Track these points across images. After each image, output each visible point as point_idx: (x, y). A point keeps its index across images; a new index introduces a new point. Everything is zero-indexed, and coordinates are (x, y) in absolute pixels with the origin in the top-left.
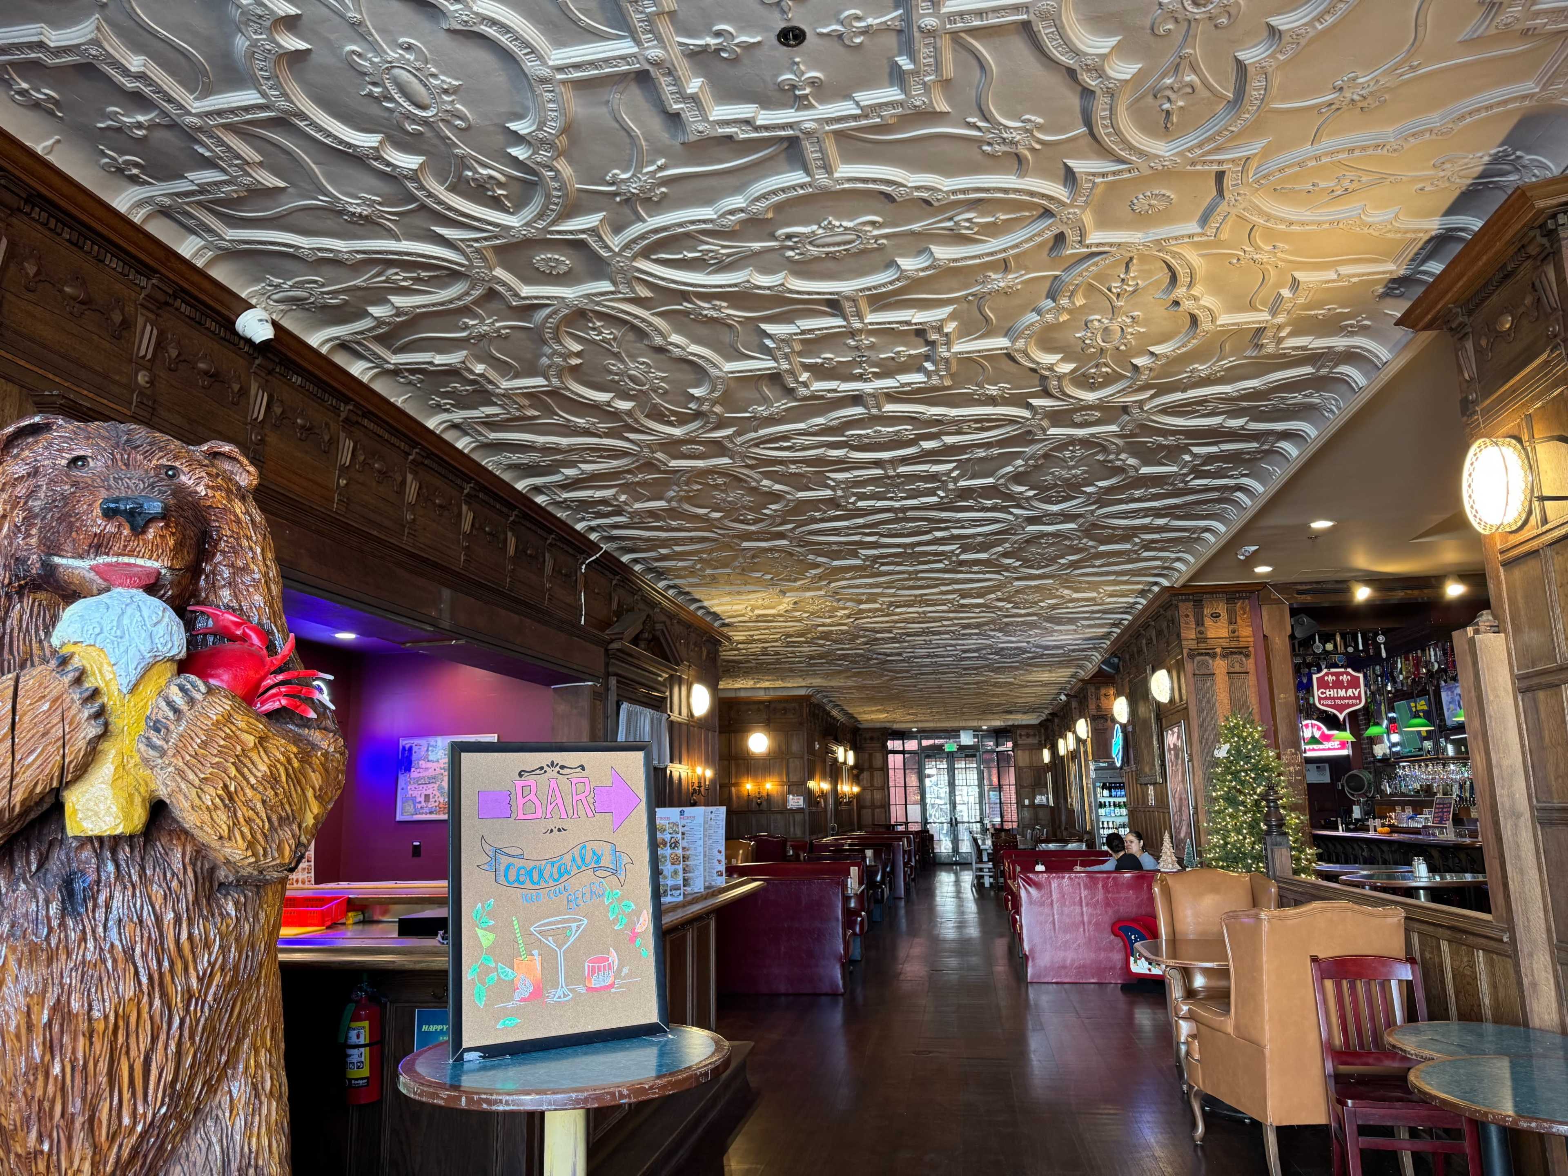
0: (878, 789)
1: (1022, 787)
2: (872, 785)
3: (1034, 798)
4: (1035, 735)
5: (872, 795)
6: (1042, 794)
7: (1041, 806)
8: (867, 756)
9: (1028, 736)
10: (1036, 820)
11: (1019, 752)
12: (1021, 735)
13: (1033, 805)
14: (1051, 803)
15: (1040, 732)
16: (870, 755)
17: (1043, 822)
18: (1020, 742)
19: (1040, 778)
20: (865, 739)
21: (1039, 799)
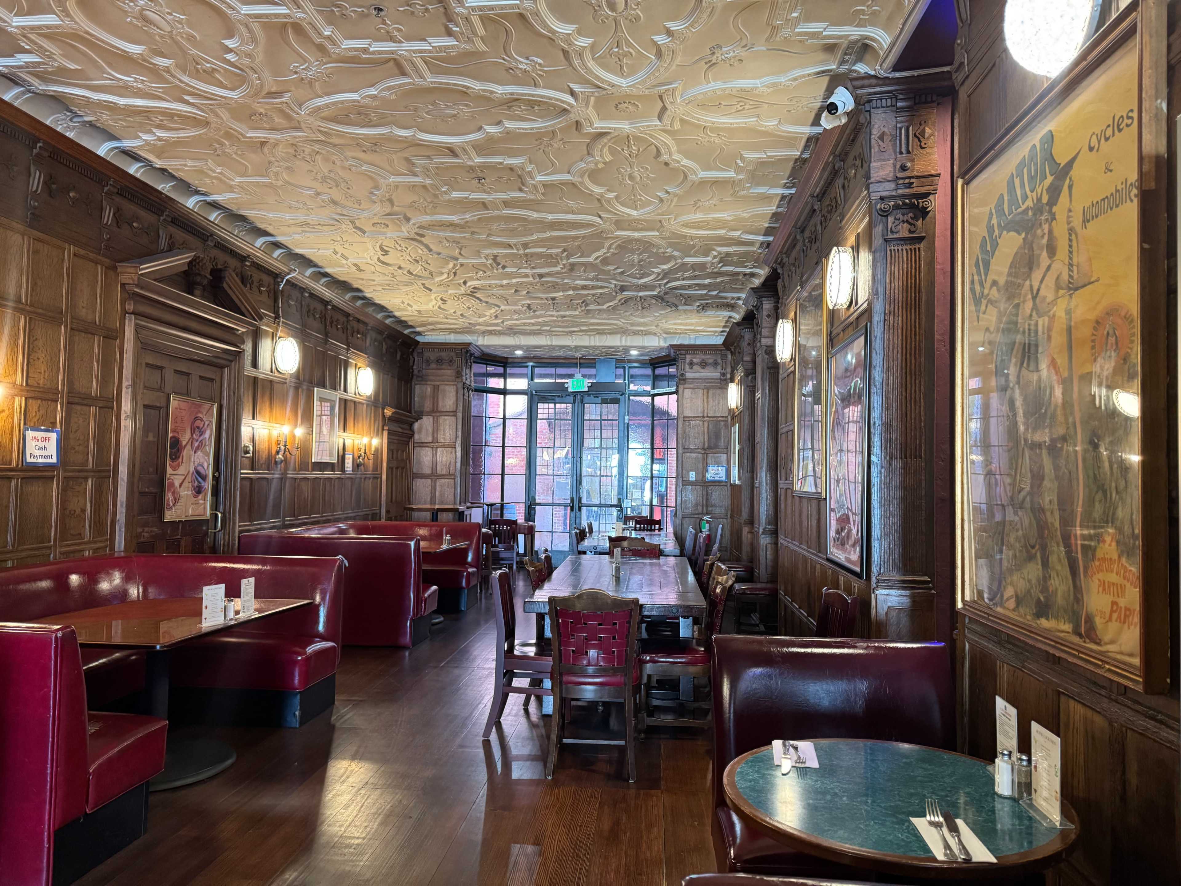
0: (444, 446)
1: (686, 450)
2: (435, 441)
3: (705, 470)
4: (716, 364)
5: (435, 455)
6: (718, 464)
7: (716, 483)
8: (429, 390)
9: (703, 365)
10: (706, 505)
11: (687, 393)
12: (691, 364)
13: (703, 483)
14: (735, 479)
15: (724, 357)
16: (436, 389)
17: (717, 511)
18: (689, 375)
19: (717, 436)
20: (428, 362)
21: (715, 472)
